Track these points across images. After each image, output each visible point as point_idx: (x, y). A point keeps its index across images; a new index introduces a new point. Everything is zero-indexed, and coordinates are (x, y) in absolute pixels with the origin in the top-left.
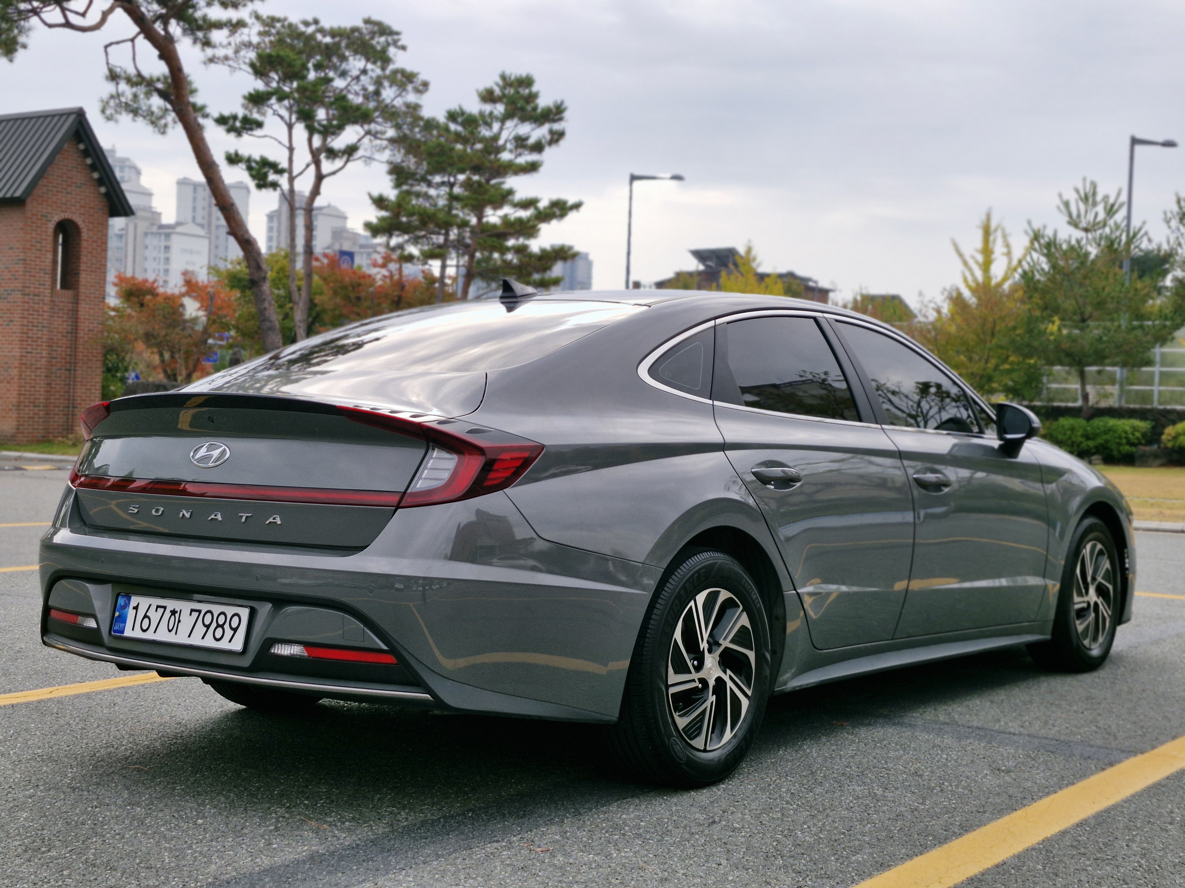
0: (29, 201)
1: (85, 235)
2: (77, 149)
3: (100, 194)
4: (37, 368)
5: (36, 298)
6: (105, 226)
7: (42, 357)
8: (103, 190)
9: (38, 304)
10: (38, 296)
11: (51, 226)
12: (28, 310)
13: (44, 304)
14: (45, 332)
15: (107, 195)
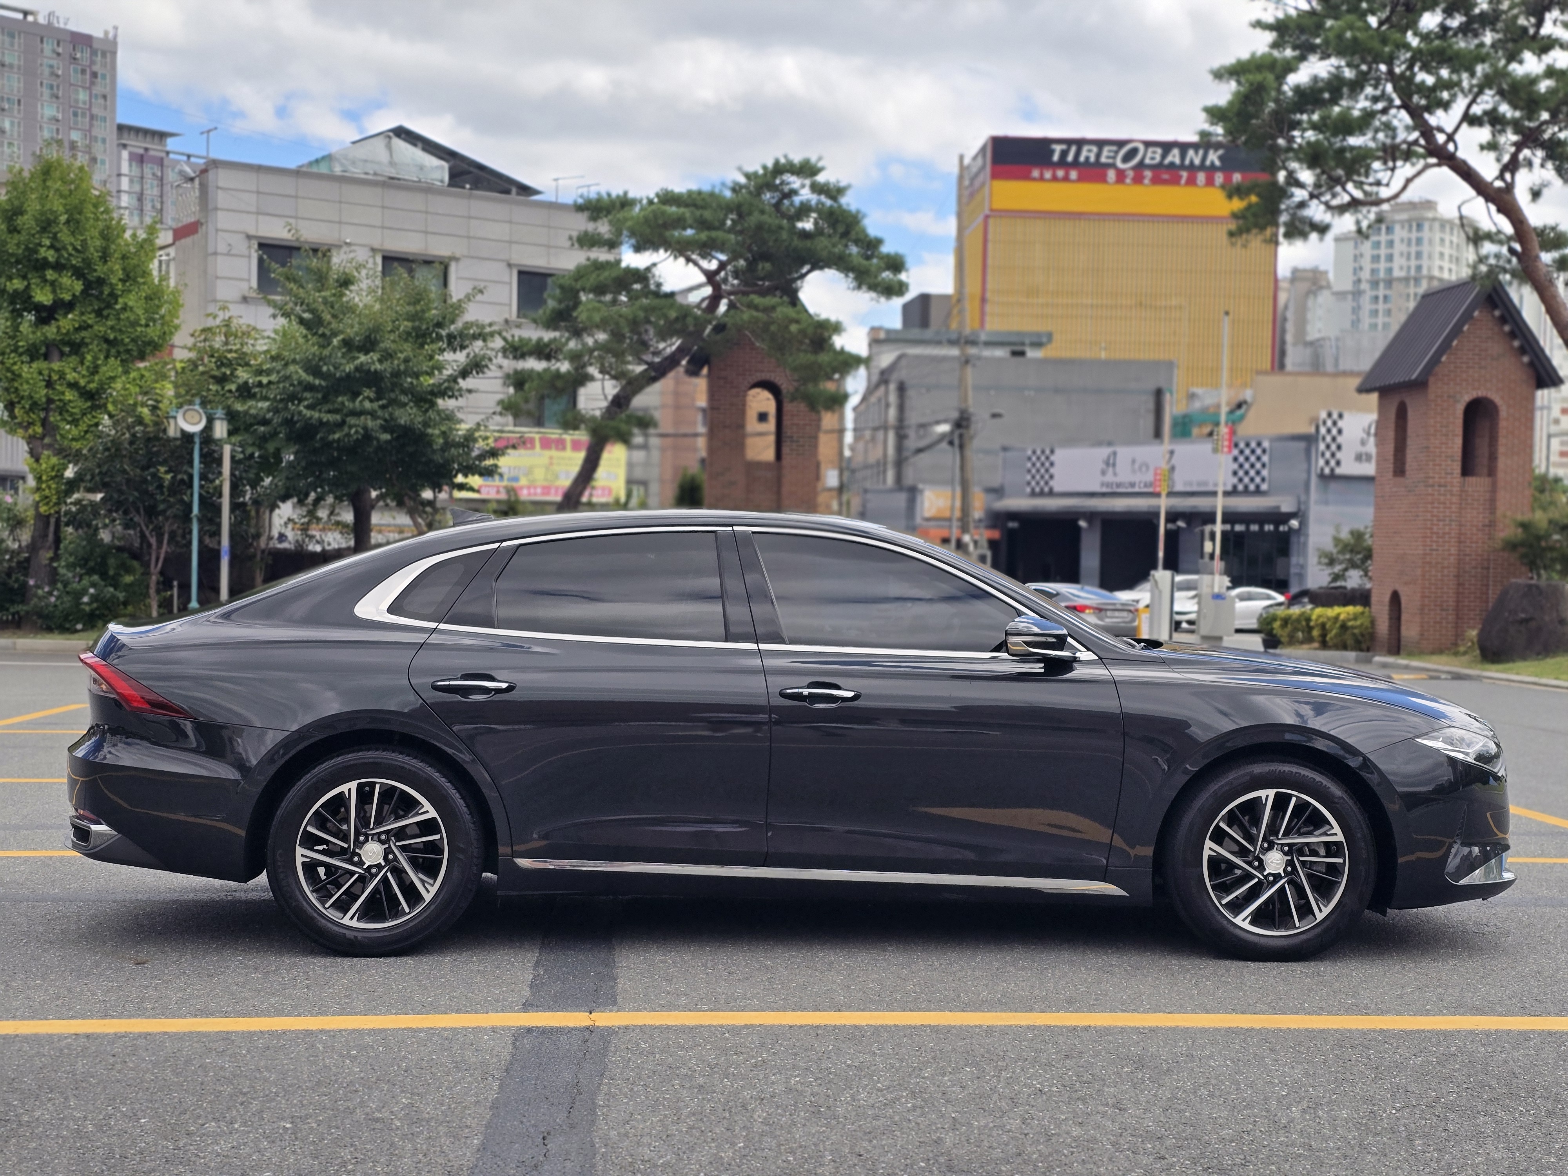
0: (1432, 380)
1: (1503, 412)
2: (1493, 316)
3: (1522, 363)
4: (1443, 568)
5: (1442, 489)
6: (1532, 399)
7: (1450, 555)
8: (1526, 359)
9: (1445, 495)
10: (1445, 486)
11: (1460, 408)
12: (1432, 503)
13: (1452, 495)
14: (1454, 527)
15: (1531, 364)
